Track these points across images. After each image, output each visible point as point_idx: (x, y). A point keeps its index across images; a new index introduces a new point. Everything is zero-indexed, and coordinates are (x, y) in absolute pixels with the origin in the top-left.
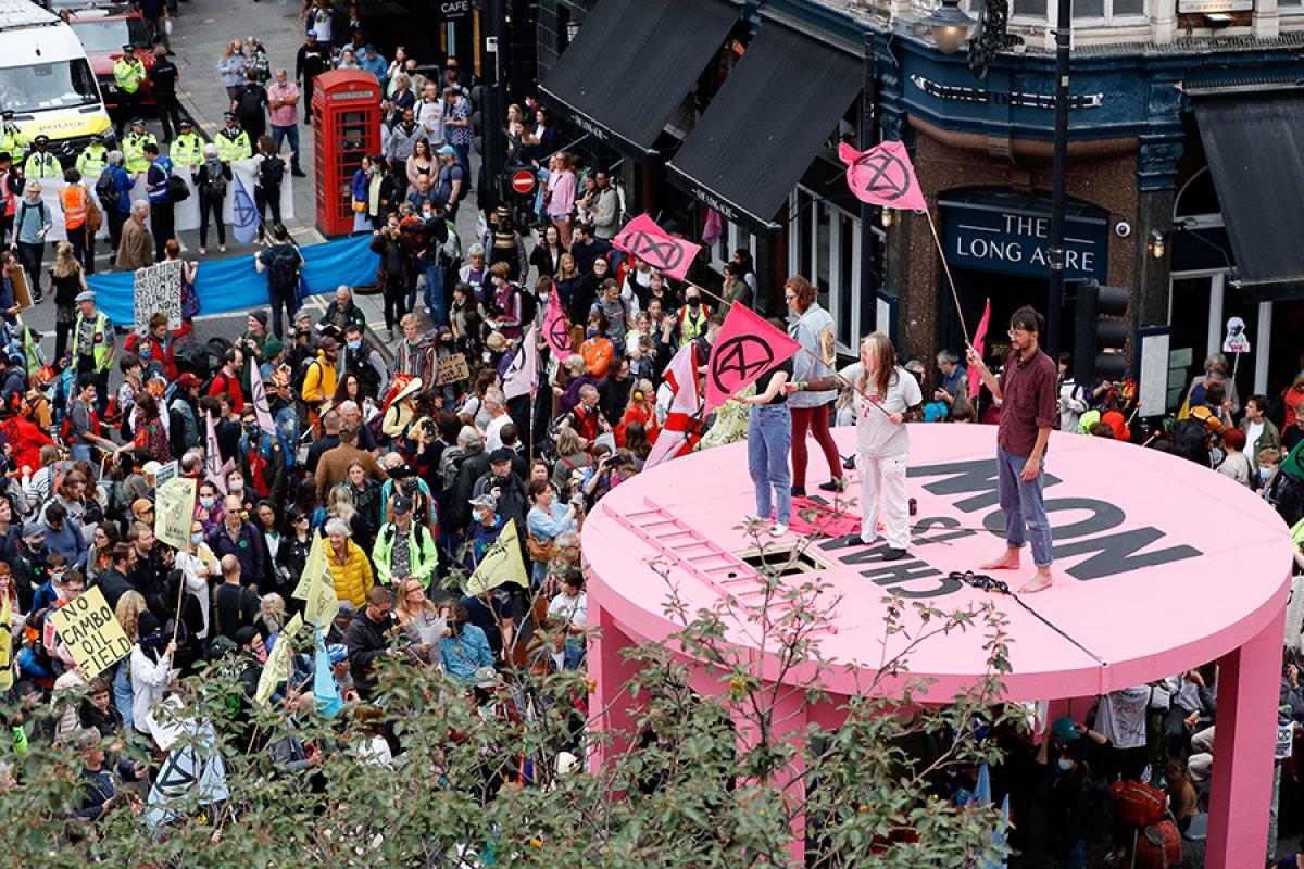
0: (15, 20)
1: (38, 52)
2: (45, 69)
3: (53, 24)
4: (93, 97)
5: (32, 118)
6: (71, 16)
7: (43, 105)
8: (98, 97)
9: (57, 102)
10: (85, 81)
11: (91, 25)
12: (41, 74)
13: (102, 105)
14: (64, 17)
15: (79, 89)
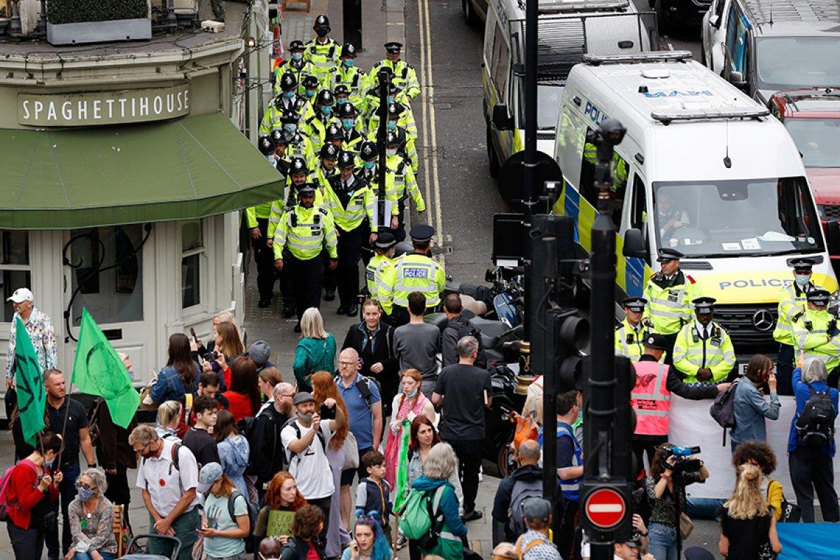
0: (695, 107)
1: (728, 162)
2: (734, 190)
3: (755, 118)
4: (811, 240)
5: (709, 268)
6: (789, 109)
7: (728, 247)
8: (819, 240)
9: (752, 244)
10: (800, 213)
11: (821, 123)
12: (730, 198)
13: (825, 255)
14: (776, 109)
15: (790, 226)
